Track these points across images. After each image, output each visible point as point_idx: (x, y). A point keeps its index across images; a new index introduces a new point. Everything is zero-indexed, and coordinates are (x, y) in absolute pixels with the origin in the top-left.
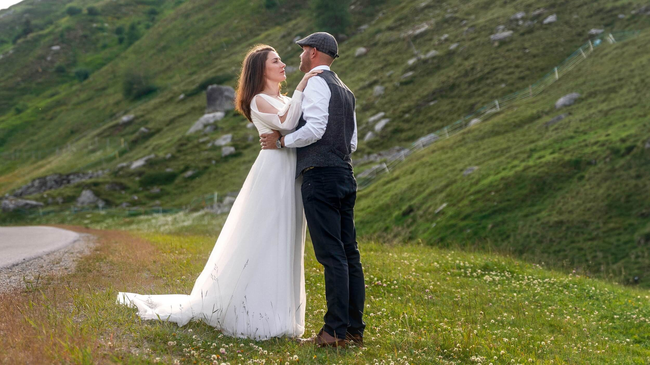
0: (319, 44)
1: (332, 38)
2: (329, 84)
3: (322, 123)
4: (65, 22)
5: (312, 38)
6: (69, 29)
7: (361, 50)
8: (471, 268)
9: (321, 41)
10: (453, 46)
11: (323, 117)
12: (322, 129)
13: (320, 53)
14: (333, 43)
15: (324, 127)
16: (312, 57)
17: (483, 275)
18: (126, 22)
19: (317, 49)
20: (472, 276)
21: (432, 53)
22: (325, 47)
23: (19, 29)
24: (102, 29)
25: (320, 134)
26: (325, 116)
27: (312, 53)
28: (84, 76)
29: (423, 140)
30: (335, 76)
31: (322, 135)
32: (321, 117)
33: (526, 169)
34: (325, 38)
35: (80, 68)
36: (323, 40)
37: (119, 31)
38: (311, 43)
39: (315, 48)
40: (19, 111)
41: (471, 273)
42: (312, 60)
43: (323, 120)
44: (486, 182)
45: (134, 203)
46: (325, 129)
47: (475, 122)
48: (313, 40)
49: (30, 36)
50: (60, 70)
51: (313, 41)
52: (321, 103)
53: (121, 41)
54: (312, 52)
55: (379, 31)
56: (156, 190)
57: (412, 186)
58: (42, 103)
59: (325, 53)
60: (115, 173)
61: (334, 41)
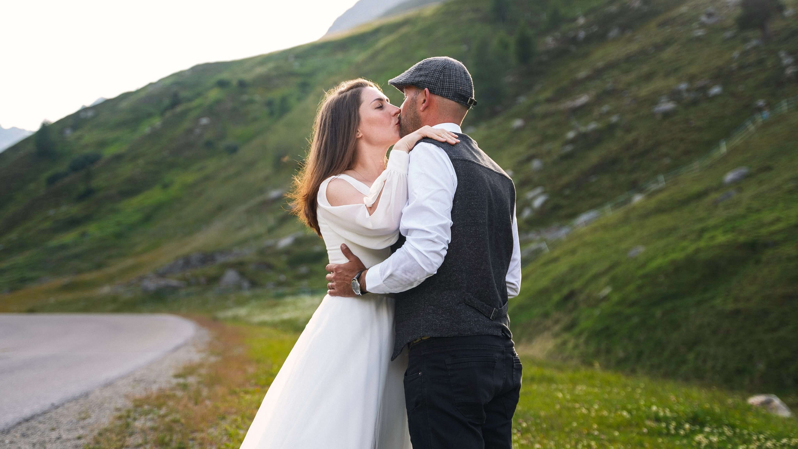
0: (433, 80)
1: (461, 68)
2: (453, 161)
3: (436, 240)
4: (214, 94)
5: (419, 69)
6: (218, 102)
7: (518, 123)
8: (674, 419)
9: (436, 75)
10: (614, 119)
11: (439, 228)
12: (438, 253)
13: (437, 99)
14: (463, 76)
15: (442, 248)
16: (421, 109)
17: (693, 433)
18: (276, 95)
19: (430, 91)
20: (677, 434)
21: (593, 126)
22: (446, 85)
23: (167, 102)
24: (251, 102)
25: (432, 265)
26: (443, 226)
27: (422, 100)
28: (233, 150)
29: (584, 218)
30: (470, 145)
31: (437, 266)
32: (435, 229)
33: (698, 251)
34: (446, 68)
35: (229, 141)
36: (441, 72)
37: (270, 104)
38: (417, 79)
39: (426, 89)
40: (165, 186)
41: (676, 429)
42: (422, 114)
43: (438, 234)
44: (654, 265)
45: (280, 284)
46: (444, 253)
47: (638, 199)
48: (422, 73)
49: (179, 109)
50: (209, 144)
51: (421, 76)
52: (434, 199)
53: (272, 114)
54: (421, 97)
55: (537, 103)
56: (303, 269)
57: (572, 269)
58: (189, 177)
59: (447, 97)
60: (262, 252)
61: (465, 73)
